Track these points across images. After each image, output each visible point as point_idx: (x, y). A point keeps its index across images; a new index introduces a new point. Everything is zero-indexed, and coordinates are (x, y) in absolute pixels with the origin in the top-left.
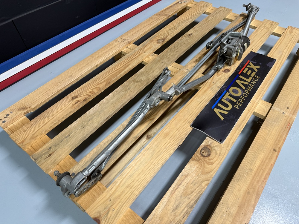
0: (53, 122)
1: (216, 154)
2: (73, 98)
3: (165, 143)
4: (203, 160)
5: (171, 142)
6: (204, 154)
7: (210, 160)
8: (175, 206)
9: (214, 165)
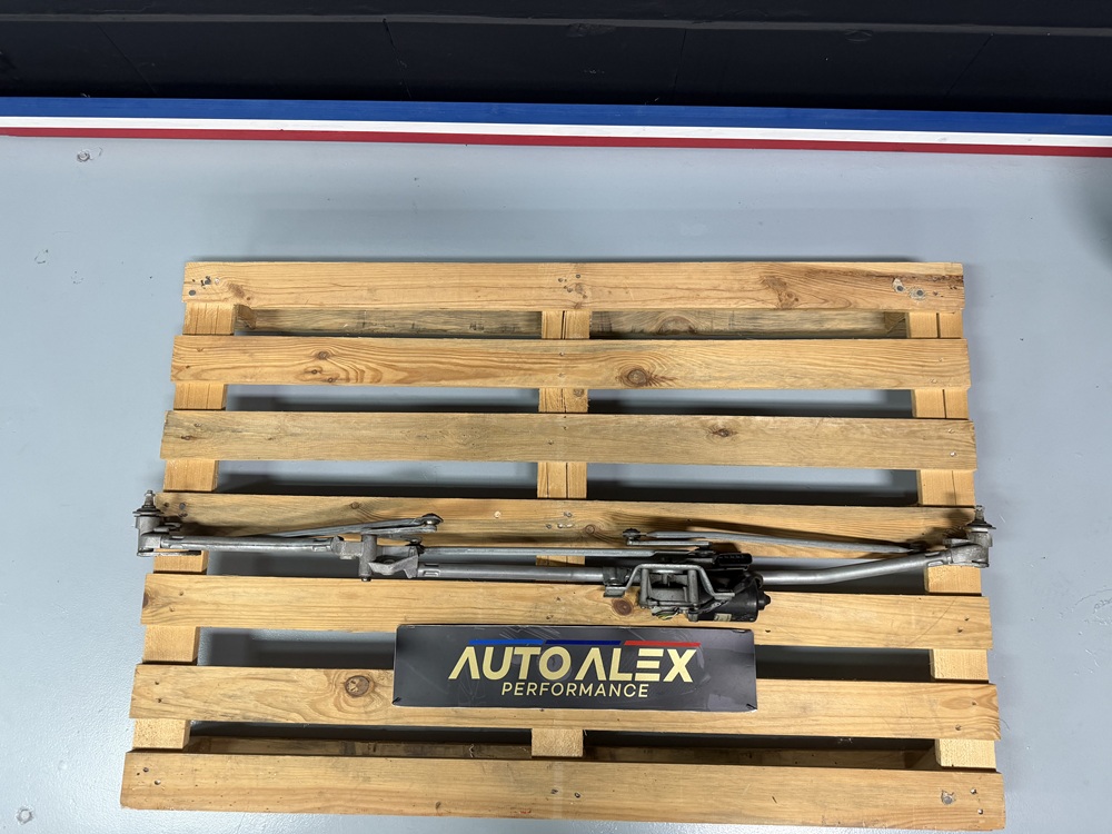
1: (364, 706)
2: (320, 355)
4: (337, 691)
5: (340, 615)
6: (352, 686)
7: (346, 702)
8: (231, 693)
9: (340, 714)
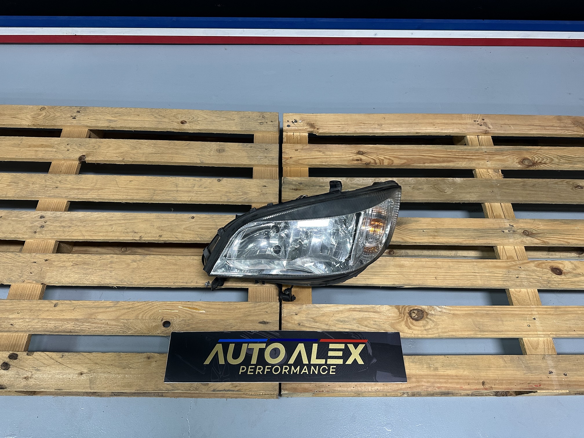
0: (322, 162)
1: (423, 326)
2: (359, 153)
3: (390, 271)
4: (405, 317)
5: (397, 276)
7: (412, 324)
9: (410, 331)
